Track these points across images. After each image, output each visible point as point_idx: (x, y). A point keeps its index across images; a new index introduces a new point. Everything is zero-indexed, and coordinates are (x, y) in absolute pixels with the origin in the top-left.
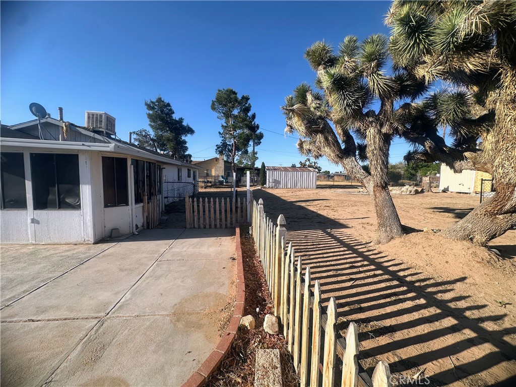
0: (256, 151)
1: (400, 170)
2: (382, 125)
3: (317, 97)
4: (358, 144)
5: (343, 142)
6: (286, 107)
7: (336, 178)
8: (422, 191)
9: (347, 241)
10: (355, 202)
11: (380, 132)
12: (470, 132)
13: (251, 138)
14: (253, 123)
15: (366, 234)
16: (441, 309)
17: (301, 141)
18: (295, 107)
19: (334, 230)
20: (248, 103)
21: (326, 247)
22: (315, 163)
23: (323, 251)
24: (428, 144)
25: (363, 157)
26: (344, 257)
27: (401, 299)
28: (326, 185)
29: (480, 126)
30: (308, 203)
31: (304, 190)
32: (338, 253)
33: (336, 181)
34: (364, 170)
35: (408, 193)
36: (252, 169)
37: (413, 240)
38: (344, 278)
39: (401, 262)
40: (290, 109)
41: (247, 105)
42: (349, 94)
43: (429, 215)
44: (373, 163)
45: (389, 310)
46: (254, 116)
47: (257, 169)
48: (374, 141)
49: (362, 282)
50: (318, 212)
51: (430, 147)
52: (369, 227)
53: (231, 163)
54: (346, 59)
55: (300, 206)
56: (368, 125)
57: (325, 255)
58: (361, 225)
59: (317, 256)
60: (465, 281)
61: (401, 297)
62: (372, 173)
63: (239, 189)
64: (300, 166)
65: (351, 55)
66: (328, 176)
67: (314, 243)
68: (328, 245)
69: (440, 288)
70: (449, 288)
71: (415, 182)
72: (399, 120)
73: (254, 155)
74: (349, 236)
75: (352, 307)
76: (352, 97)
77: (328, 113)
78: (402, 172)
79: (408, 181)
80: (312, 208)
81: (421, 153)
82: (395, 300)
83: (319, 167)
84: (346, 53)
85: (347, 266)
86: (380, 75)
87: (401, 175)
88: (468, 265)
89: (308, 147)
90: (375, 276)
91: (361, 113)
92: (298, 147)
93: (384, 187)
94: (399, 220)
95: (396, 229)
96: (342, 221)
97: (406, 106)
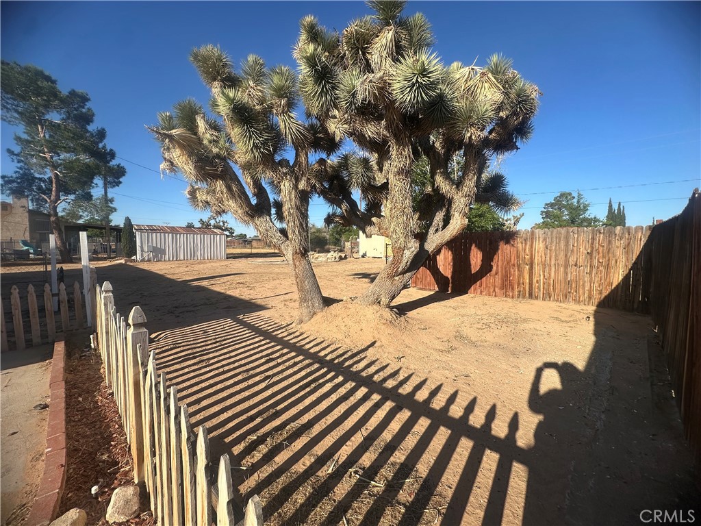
0: (110, 196)
1: (325, 234)
2: (297, 180)
3: (214, 127)
4: (275, 200)
5: (255, 195)
6: (157, 128)
7: (254, 244)
8: (346, 258)
9: (264, 327)
10: (278, 274)
11: (296, 187)
12: (375, 199)
13: (96, 171)
14: (101, 145)
15: (288, 314)
16: (355, 382)
17: (193, 187)
18: (174, 132)
19: (248, 315)
20: (86, 107)
21: (234, 341)
22: (224, 222)
23: (230, 349)
24: (345, 206)
25: (280, 217)
26: (260, 349)
27: (320, 384)
28: (241, 254)
29: (381, 193)
30: (212, 281)
31: (207, 261)
32: (252, 347)
33: (255, 248)
34: (281, 233)
35: (333, 259)
36: (105, 228)
37: (334, 313)
38: (257, 379)
39: (323, 340)
40: (165, 134)
41: (84, 110)
42: (256, 133)
43: (350, 282)
44: (290, 225)
45: (307, 402)
46: (102, 134)
47: (117, 229)
48: (290, 197)
49: (281, 376)
50: (228, 293)
51: (346, 210)
52: (291, 304)
53: (49, 215)
54: (251, 84)
55: (199, 287)
56: (282, 178)
57: (233, 354)
58: (283, 303)
59: (221, 358)
60: (375, 345)
61: (321, 381)
62: (290, 237)
63: (66, 267)
64: (200, 226)
65: (258, 82)
66: (243, 240)
67: (218, 340)
68: (239, 338)
69: (356, 359)
70: (362, 357)
71: (339, 248)
72: (316, 177)
73: (107, 203)
74: (267, 320)
75: (265, 416)
76: (260, 137)
77: (230, 153)
78: (328, 236)
79: (333, 247)
80: (218, 287)
81: (339, 216)
82: (315, 387)
83: (231, 229)
84: (251, 76)
85: (263, 360)
86: (292, 118)
87: (327, 240)
88: (377, 329)
89: (204, 198)
90: (295, 364)
91: (273, 160)
92: (189, 196)
93: (304, 253)
94: (320, 292)
95: (317, 303)
96: (259, 302)
97: (322, 162)
